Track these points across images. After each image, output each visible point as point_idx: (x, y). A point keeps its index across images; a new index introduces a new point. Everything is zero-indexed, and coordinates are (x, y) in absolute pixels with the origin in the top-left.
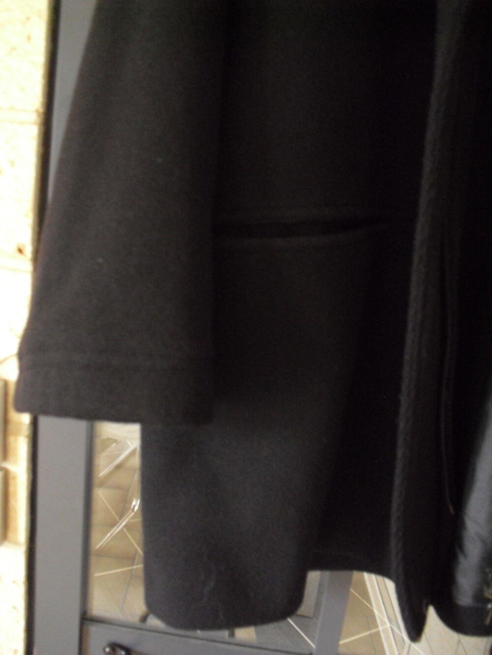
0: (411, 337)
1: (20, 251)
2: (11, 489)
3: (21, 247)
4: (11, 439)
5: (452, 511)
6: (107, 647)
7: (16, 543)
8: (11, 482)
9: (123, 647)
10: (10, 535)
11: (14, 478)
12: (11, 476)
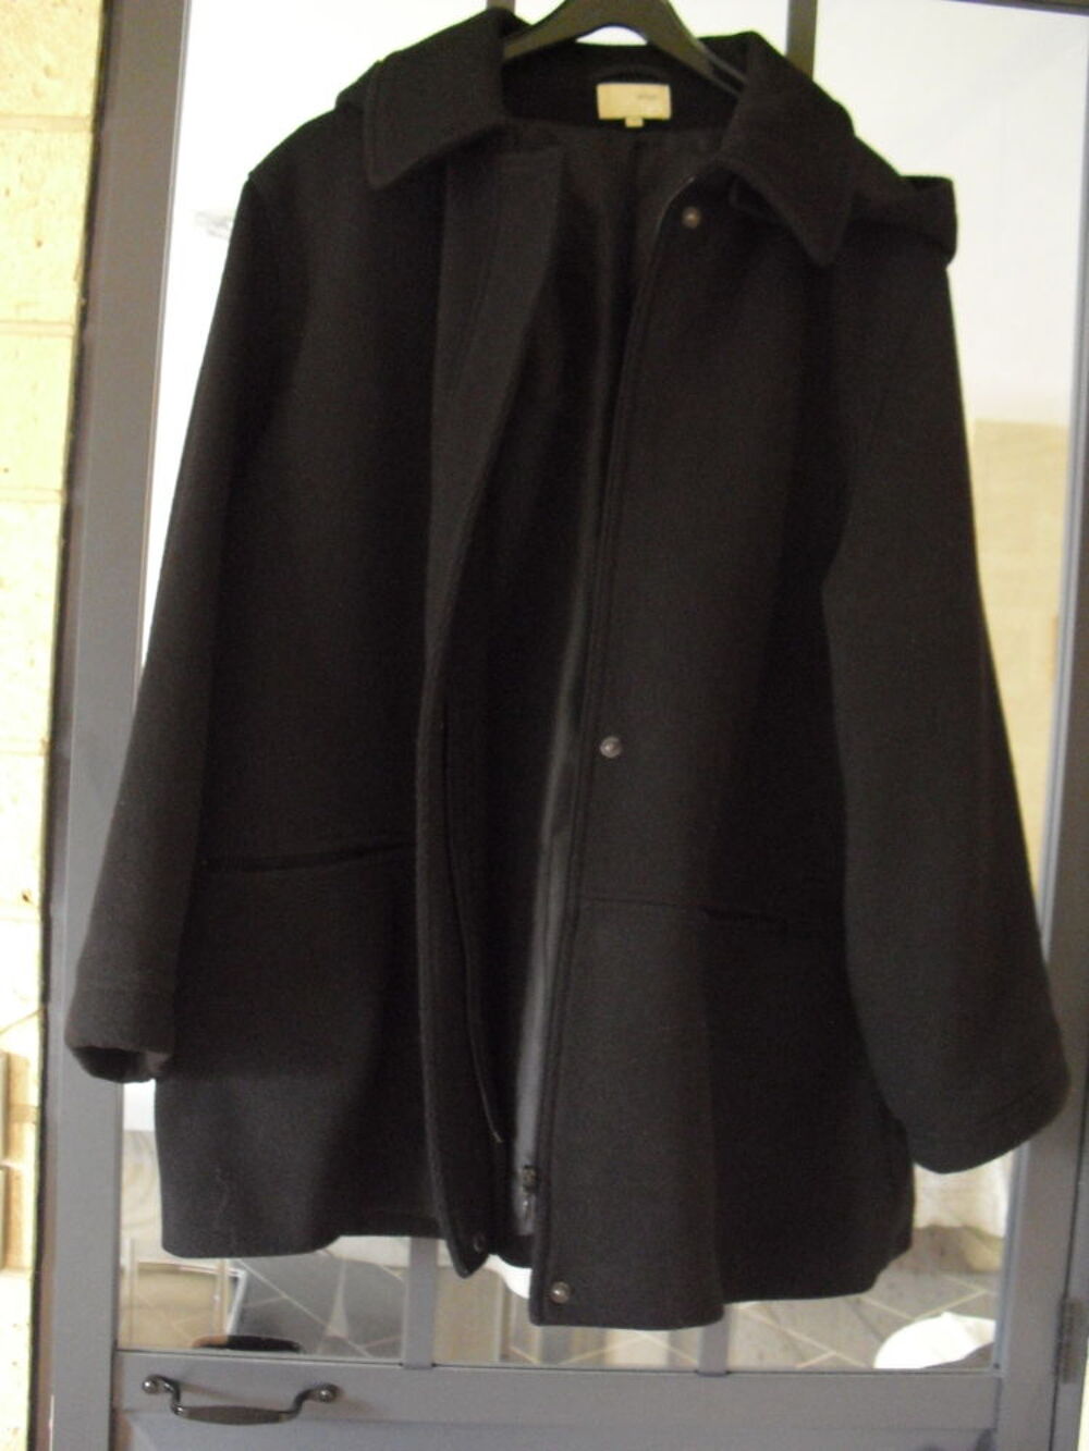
0: (422, 956)
1: (25, 898)
2: (14, 1194)
3: (27, 895)
4: (15, 1127)
5: (498, 1139)
6: (148, 1381)
7: (19, 1268)
8: (14, 1185)
9: (166, 1380)
10: (13, 1258)
11: (18, 1178)
12: (13, 1177)
